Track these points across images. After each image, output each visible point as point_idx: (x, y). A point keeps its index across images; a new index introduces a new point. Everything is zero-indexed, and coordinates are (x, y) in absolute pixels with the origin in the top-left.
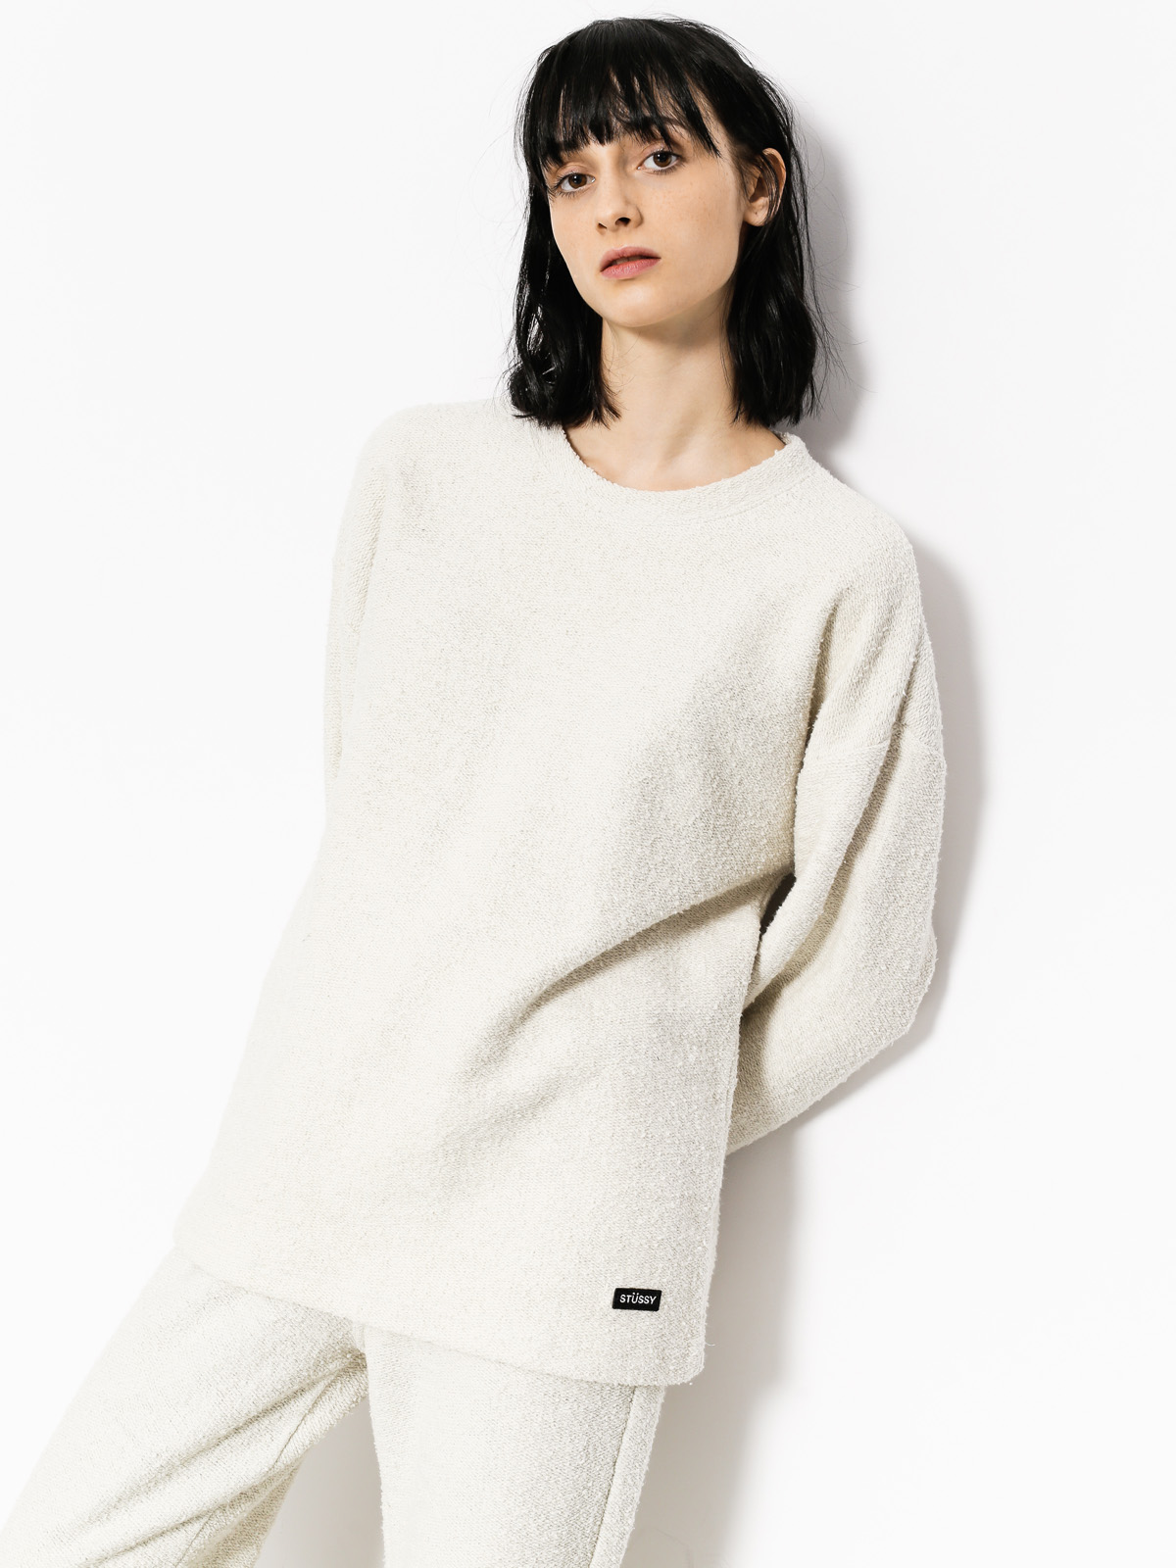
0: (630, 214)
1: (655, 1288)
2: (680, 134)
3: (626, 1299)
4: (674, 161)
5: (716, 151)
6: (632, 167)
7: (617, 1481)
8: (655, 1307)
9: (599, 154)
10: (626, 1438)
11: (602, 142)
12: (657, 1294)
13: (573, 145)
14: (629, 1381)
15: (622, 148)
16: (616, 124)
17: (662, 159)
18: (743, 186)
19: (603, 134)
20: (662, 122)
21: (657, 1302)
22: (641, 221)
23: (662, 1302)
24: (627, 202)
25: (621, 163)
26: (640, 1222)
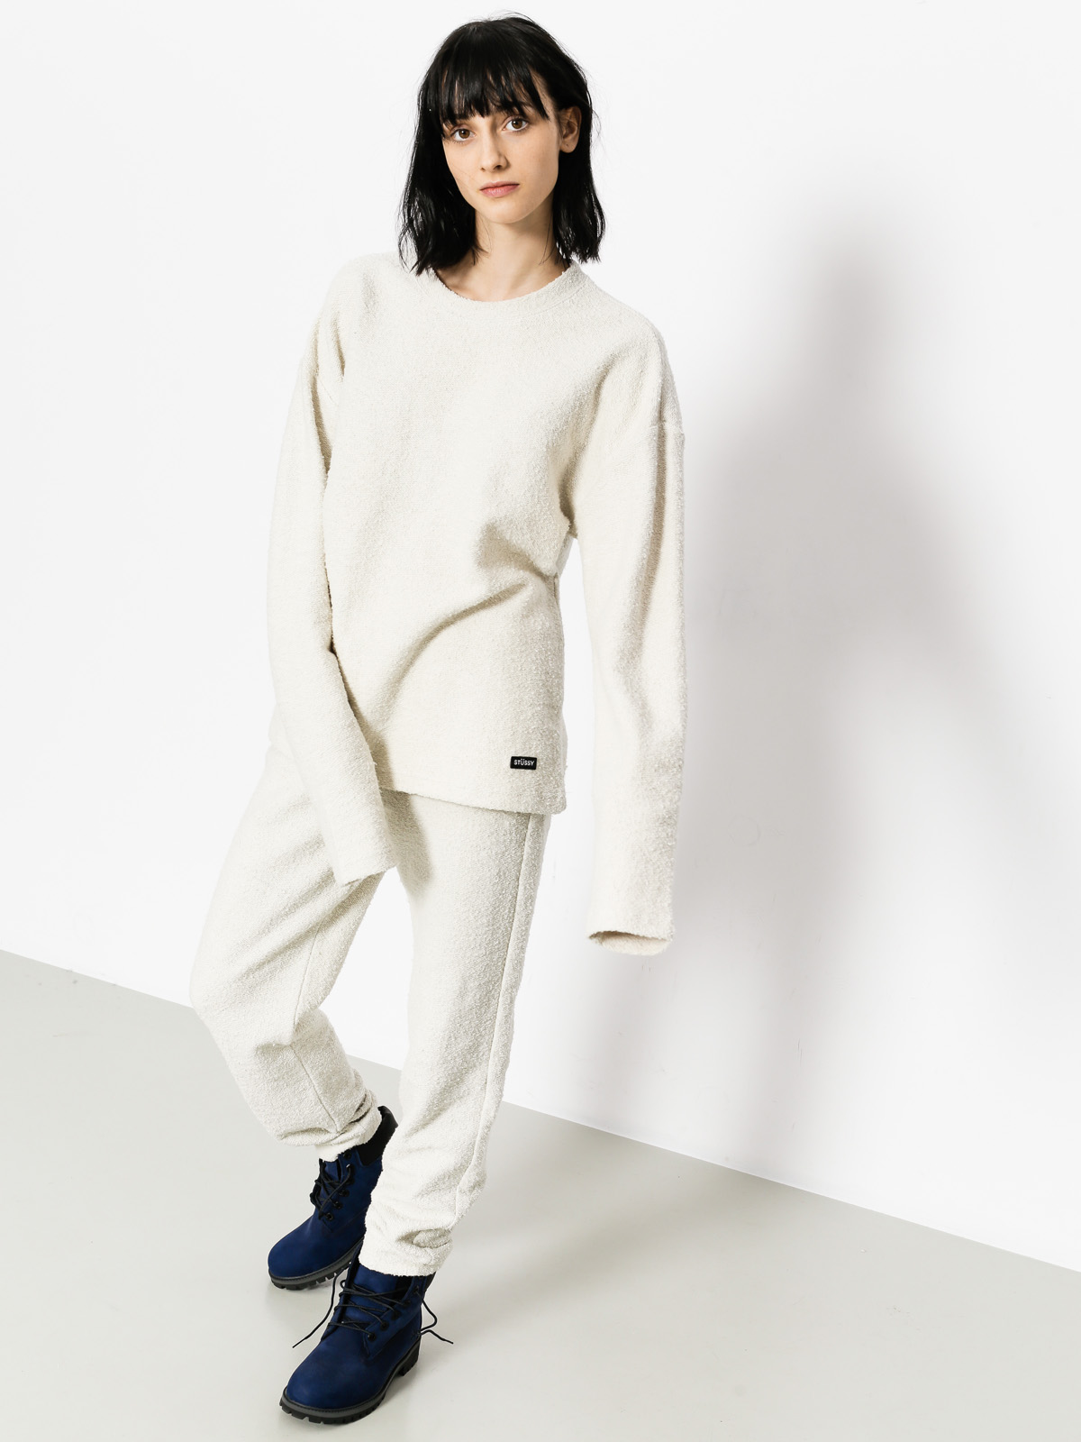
0: (503, 163)
1: (533, 756)
2: (530, 111)
3: (517, 763)
4: (524, 125)
5: (547, 117)
6: (499, 130)
7: (521, 888)
8: (533, 767)
9: (480, 123)
10: (523, 865)
11: (483, 116)
12: (535, 760)
13: (464, 116)
14: (522, 810)
15: (494, 119)
16: (492, 107)
17: (517, 124)
18: (560, 131)
19: (484, 111)
20: (519, 105)
21: (535, 764)
22: (508, 165)
23: (538, 764)
24: (500, 155)
25: (494, 128)
26: (522, 718)
